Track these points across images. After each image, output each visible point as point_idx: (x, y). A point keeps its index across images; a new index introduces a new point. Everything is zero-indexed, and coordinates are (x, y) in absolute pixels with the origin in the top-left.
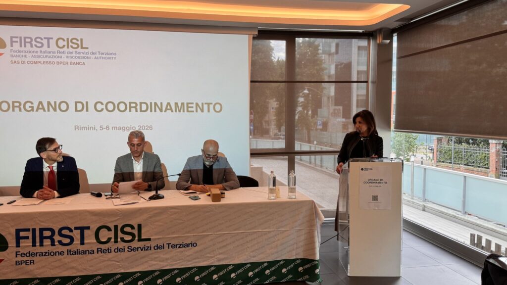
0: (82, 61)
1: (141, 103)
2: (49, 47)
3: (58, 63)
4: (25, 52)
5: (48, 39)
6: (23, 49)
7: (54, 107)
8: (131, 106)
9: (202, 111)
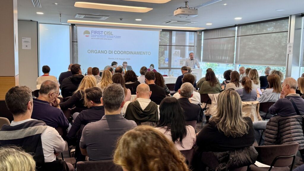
0: (111, 38)
1: (127, 52)
2: (102, 34)
3: (104, 39)
4: (96, 35)
5: (102, 32)
6: (95, 34)
7: (103, 52)
8: (124, 52)
9: (145, 54)
